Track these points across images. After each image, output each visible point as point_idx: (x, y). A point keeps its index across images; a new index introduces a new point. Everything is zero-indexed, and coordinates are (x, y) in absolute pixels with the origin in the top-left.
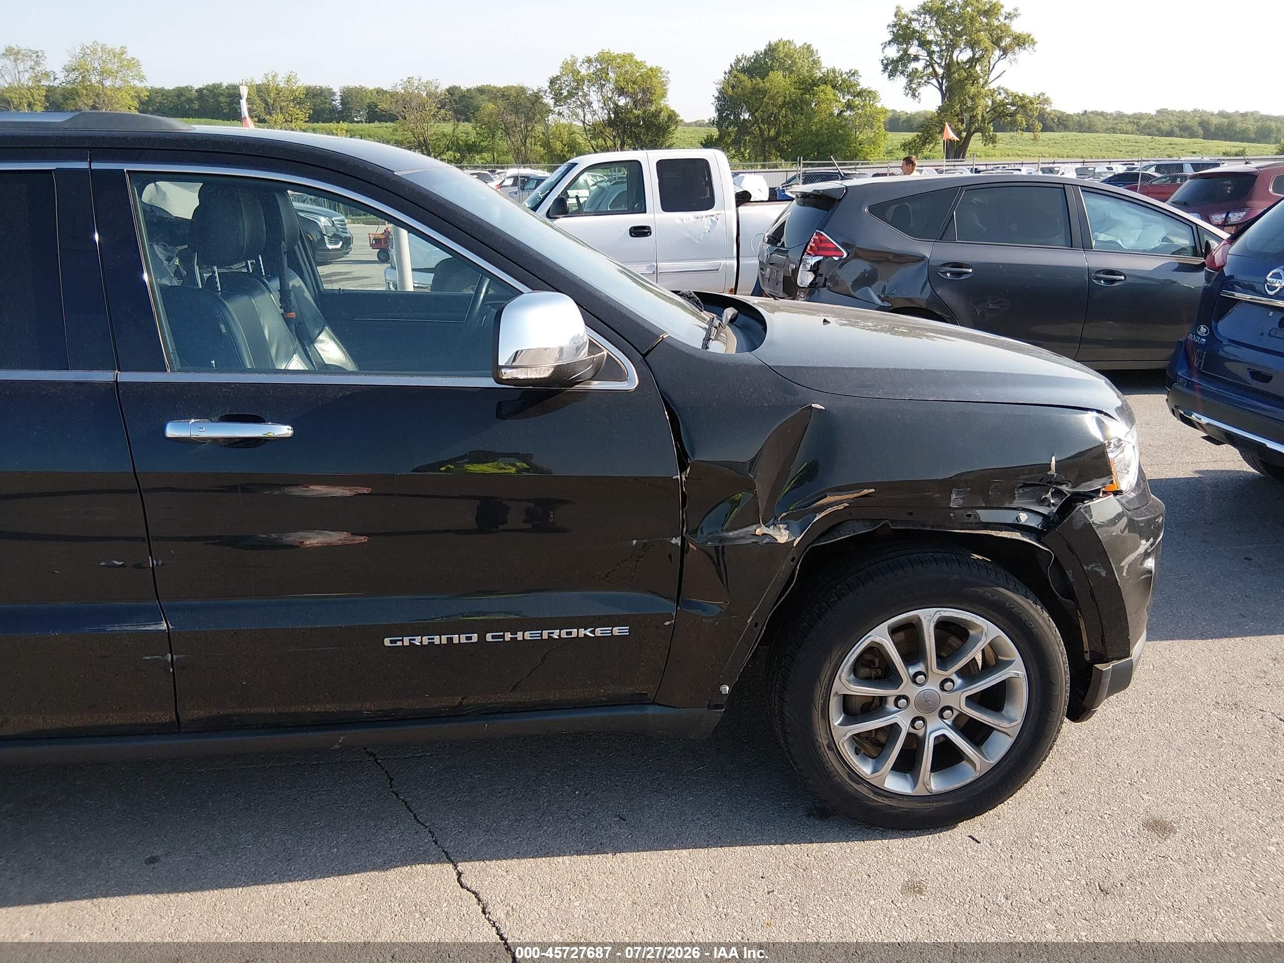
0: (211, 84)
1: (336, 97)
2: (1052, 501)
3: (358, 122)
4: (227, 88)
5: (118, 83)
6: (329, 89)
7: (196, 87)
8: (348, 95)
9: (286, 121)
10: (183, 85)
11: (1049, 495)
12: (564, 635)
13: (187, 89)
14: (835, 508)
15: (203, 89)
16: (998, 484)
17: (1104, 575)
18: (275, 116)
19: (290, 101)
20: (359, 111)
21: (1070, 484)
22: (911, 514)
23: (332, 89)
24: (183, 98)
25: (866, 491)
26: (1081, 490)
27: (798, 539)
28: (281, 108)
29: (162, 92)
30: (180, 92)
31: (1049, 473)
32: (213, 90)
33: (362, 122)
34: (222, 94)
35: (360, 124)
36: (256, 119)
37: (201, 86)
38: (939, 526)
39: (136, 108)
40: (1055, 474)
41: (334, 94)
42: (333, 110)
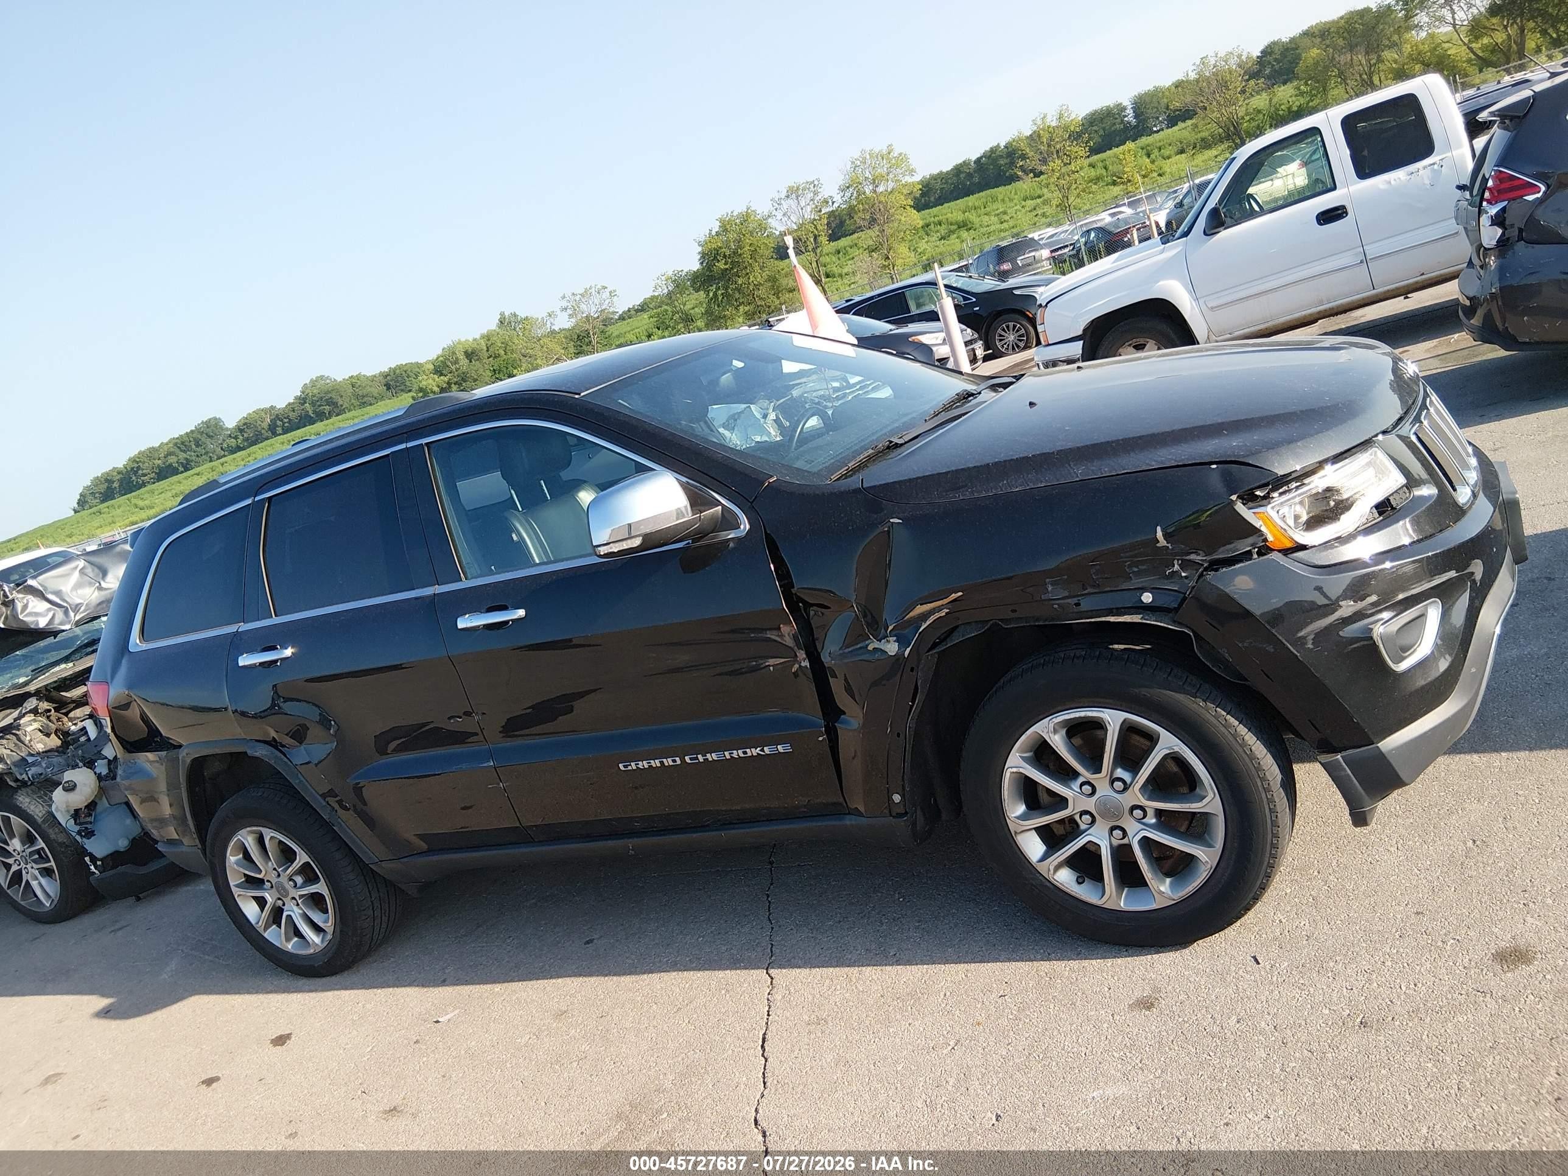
0: (988, 149)
1: (1128, 111)
2: (1183, 574)
3: (1158, 132)
4: (1006, 147)
5: (891, 185)
6: (1118, 105)
7: (974, 158)
8: (1141, 105)
9: (1065, 164)
10: (960, 161)
11: (1176, 567)
12: (742, 755)
13: (965, 163)
14: (937, 615)
15: (981, 158)
16: (1098, 567)
17: (1272, 650)
18: (1051, 164)
19: (1066, 141)
20: (1158, 118)
21: (1201, 552)
22: (1016, 611)
23: (1121, 104)
24: (962, 176)
25: (954, 596)
26: (1221, 556)
27: (908, 649)
28: (1058, 152)
29: (941, 177)
30: (958, 170)
31: (1158, 545)
32: (990, 156)
33: (1162, 130)
34: (1001, 156)
35: (1161, 132)
36: (1032, 175)
37: (979, 156)
38: (1053, 619)
39: (911, 206)
40: (1169, 545)
41: (1124, 109)
42: (1127, 127)
